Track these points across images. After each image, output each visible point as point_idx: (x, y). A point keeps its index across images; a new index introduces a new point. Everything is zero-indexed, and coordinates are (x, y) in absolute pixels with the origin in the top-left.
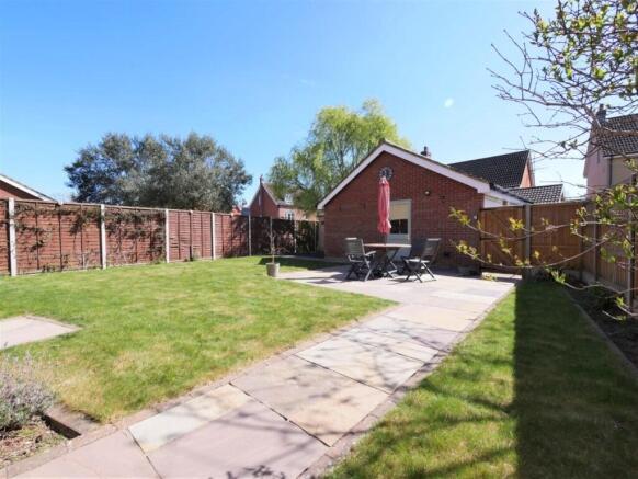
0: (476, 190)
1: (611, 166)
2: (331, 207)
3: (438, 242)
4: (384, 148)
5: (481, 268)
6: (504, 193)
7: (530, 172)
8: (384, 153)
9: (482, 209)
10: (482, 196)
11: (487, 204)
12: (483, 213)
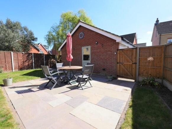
0: (116, 41)
1: (160, 38)
2: (63, 50)
3: (93, 66)
4: (80, 24)
5: (117, 76)
6: (128, 43)
7: (136, 40)
8: (80, 26)
9: (118, 50)
10: (118, 43)
11: (121, 47)
12: (119, 51)
